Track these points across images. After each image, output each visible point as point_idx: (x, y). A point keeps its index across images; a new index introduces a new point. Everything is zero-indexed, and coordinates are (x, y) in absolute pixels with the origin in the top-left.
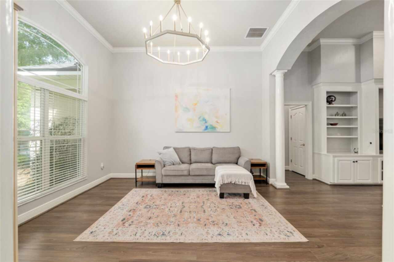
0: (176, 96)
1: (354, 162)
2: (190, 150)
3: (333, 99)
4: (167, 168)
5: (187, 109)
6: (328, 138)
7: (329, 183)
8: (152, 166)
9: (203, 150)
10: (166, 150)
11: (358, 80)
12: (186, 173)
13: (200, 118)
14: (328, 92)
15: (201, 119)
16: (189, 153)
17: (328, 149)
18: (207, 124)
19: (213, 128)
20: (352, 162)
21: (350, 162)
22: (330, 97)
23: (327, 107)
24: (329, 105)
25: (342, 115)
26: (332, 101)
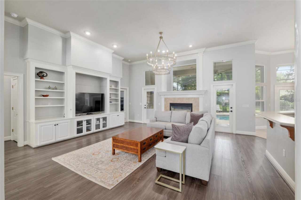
1: (55, 125)
3: (44, 74)
6: (36, 108)
7: (33, 147)
11: (64, 63)
14: (37, 68)
17: (36, 117)
20: (54, 125)
21: (52, 125)
22: (41, 72)
23: (36, 81)
24: (39, 79)
25: (54, 89)
26: (43, 76)
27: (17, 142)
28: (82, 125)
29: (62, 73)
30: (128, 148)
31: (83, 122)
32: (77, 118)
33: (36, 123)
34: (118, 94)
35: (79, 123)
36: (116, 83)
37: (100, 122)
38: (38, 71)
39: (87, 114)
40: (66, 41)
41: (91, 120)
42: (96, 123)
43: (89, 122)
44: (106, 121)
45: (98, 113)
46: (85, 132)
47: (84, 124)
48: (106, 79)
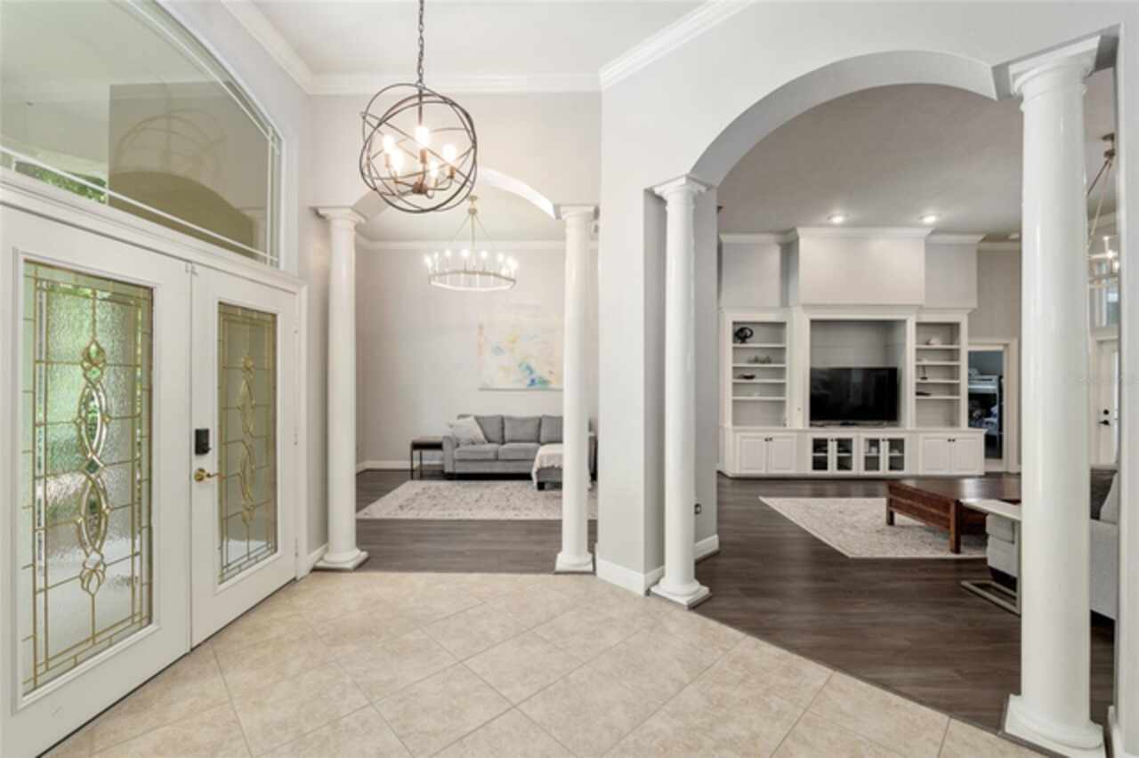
0: (481, 327)
1: (766, 440)
2: (502, 420)
3: (747, 333)
4: (462, 448)
5: (498, 350)
6: (735, 402)
7: (730, 475)
8: (437, 446)
9: (524, 421)
10: (462, 421)
11: (785, 302)
12: (491, 456)
13: (520, 365)
14: (735, 323)
15: (524, 366)
16: (500, 426)
17: (734, 419)
18: (534, 376)
19: (545, 382)
20: (764, 440)
21: (761, 440)
22: (742, 330)
23: (734, 348)
24: (738, 345)
25: (763, 362)
26: (746, 337)
27: (718, 462)
28: (826, 452)
29: (781, 325)
30: (925, 511)
31: (830, 444)
32: (813, 432)
33: (735, 431)
34: (958, 367)
35: (820, 445)
36: (952, 329)
37: (878, 451)
38: (737, 328)
39: (843, 425)
40: (789, 249)
41: (849, 441)
42: (866, 453)
43: (844, 445)
44: (902, 451)
45: (876, 426)
46: (832, 470)
47: (832, 448)
48: (904, 322)
